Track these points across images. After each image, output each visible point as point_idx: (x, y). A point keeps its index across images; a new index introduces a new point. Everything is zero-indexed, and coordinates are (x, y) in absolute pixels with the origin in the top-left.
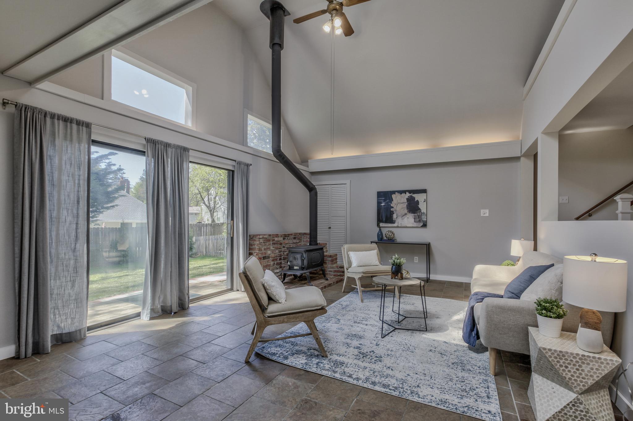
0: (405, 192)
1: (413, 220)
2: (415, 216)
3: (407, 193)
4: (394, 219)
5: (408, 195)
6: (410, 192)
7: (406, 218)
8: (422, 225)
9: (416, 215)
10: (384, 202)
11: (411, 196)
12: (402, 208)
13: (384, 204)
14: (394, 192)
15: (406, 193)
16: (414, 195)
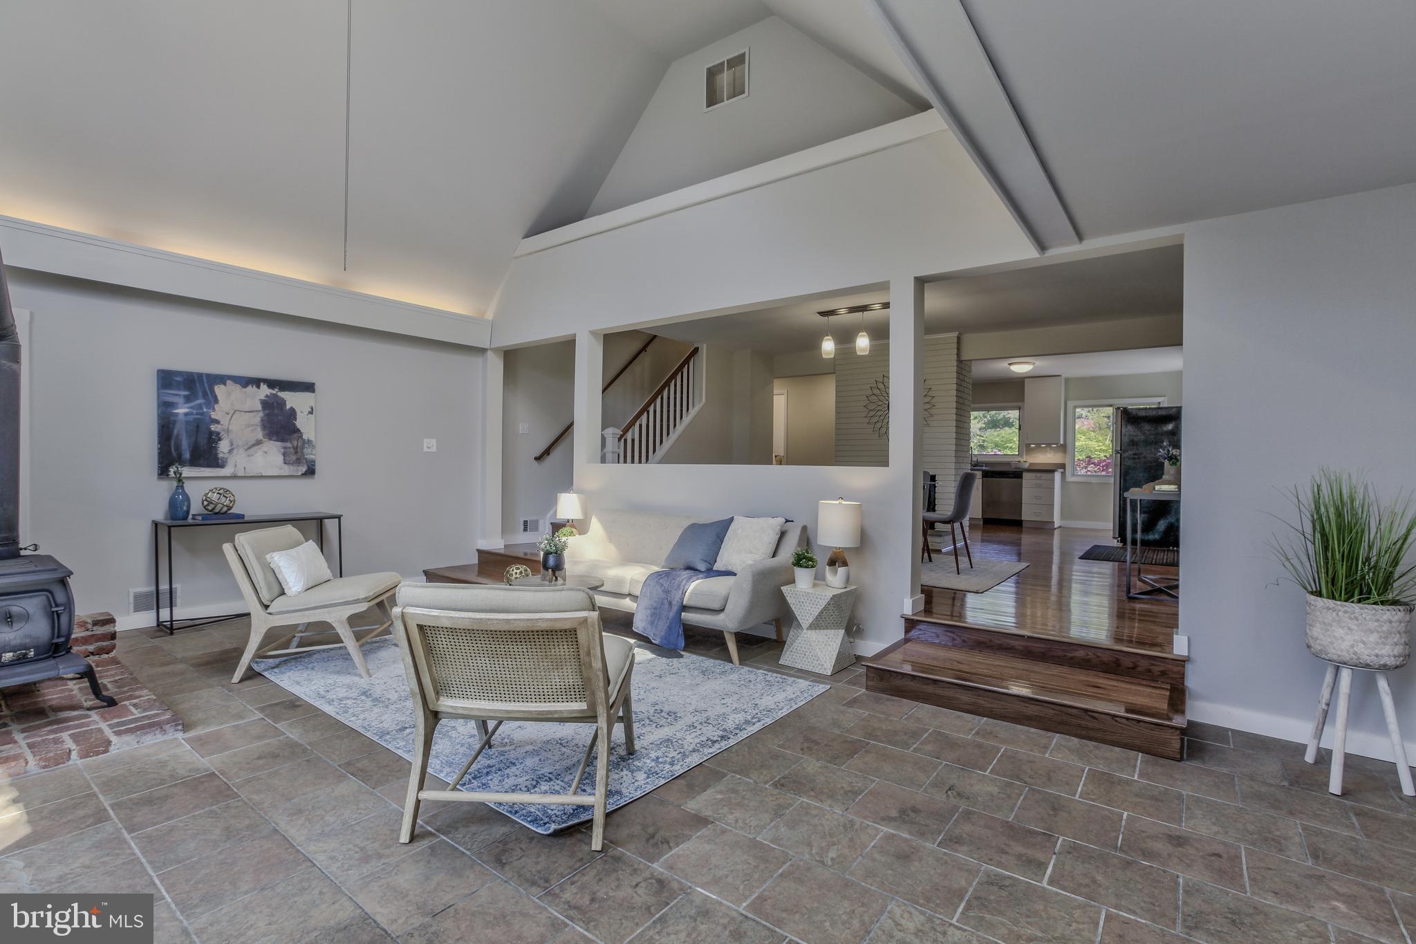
0: (257, 382)
1: (281, 458)
2: (285, 448)
3: (264, 387)
4: (221, 455)
5: (265, 391)
6: (272, 384)
7: (260, 453)
8: (304, 470)
9: (288, 444)
10: (185, 403)
11: (275, 395)
12: (248, 426)
13: (186, 410)
14: (222, 379)
15: (258, 387)
16: (283, 395)
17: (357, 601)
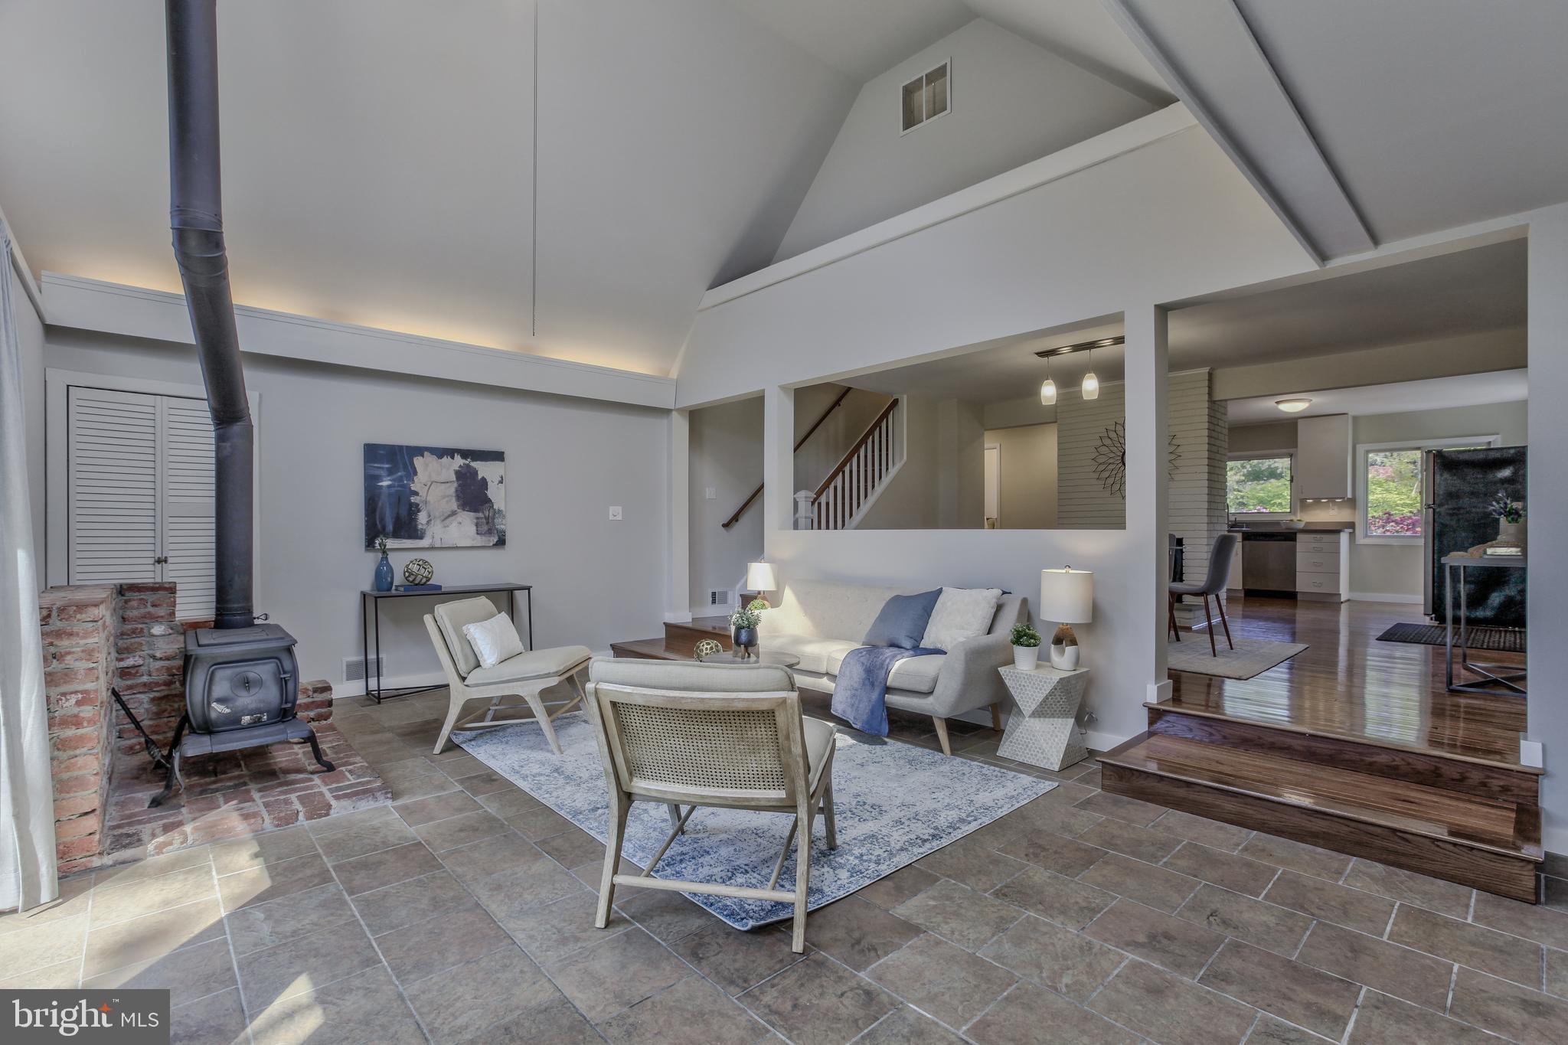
0: (450, 452)
1: (475, 528)
2: (477, 518)
3: (457, 457)
4: (420, 527)
5: (459, 461)
6: (465, 454)
7: (455, 524)
8: (495, 540)
9: (481, 515)
10: (388, 476)
11: (468, 466)
12: (444, 497)
13: (389, 483)
14: (419, 451)
15: (453, 458)
16: (474, 464)
17: (548, 675)
